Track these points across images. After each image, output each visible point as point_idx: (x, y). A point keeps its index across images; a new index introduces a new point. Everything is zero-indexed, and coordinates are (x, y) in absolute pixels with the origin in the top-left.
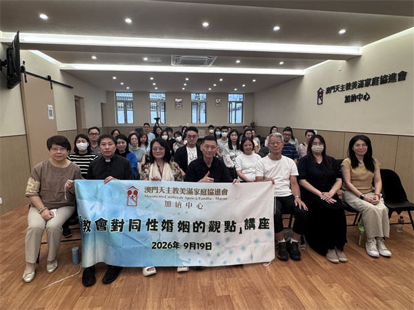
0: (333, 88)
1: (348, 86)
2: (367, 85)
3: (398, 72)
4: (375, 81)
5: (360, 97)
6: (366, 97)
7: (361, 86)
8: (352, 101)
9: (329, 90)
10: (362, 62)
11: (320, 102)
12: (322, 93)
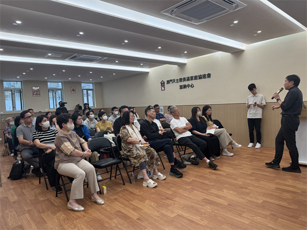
0: (171, 80)
1: (181, 80)
2: (192, 79)
3: (207, 74)
4: (196, 78)
5: (188, 86)
6: (192, 86)
7: (188, 80)
8: (184, 88)
9: (168, 82)
10: (188, 67)
11: (163, 89)
12: (164, 83)
